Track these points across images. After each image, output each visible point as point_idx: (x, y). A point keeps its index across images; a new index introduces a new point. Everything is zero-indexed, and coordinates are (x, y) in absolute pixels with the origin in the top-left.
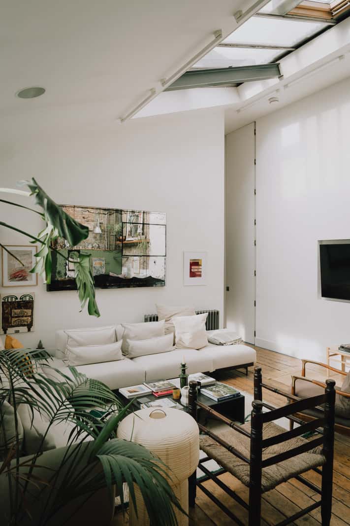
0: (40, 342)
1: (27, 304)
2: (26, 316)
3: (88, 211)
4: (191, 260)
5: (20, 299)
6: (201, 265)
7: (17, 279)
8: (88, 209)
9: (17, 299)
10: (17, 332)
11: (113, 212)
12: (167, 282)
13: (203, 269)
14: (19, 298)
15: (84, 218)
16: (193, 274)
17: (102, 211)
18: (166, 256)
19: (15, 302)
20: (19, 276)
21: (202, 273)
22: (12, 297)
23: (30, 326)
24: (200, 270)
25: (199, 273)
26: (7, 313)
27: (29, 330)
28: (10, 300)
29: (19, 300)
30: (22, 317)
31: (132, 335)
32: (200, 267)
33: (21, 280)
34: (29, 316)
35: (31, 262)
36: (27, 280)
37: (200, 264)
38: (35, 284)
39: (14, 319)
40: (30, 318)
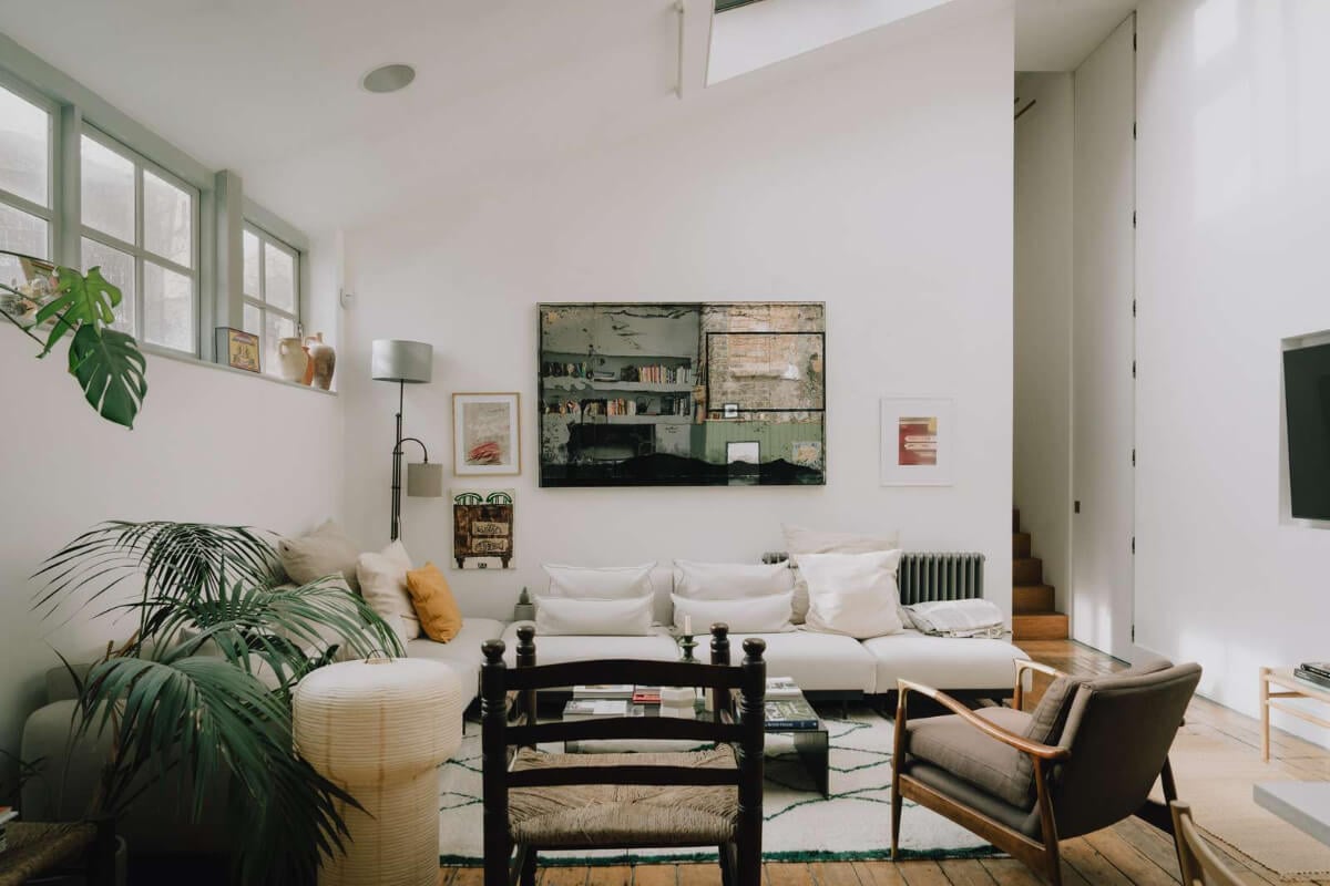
0: (525, 591)
1: (500, 512)
2: (499, 537)
3: (624, 312)
4: (901, 420)
5: (488, 500)
6: (934, 434)
7: (482, 460)
8: (624, 309)
9: (481, 500)
10: (483, 566)
11: (683, 310)
12: (829, 474)
13: (941, 442)
14: (485, 499)
15: (615, 328)
16: (907, 458)
17: (658, 311)
18: (824, 410)
19: (477, 506)
20: (486, 454)
21: (938, 456)
22: (473, 495)
23: (506, 557)
24: (932, 447)
25: (930, 455)
26: (464, 528)
27: (505, 565)
28: (468, 503)
29: (484, 503)
30: (492, 537)
31: (693, 588)
32: (932, 439)
33: (490, 462)
34: (503, 537)
35: (509, 427)
36: (499, 463)
37: (930, 428)
38: (516, 471)
39: (476, 541)
40: (506, 541)
